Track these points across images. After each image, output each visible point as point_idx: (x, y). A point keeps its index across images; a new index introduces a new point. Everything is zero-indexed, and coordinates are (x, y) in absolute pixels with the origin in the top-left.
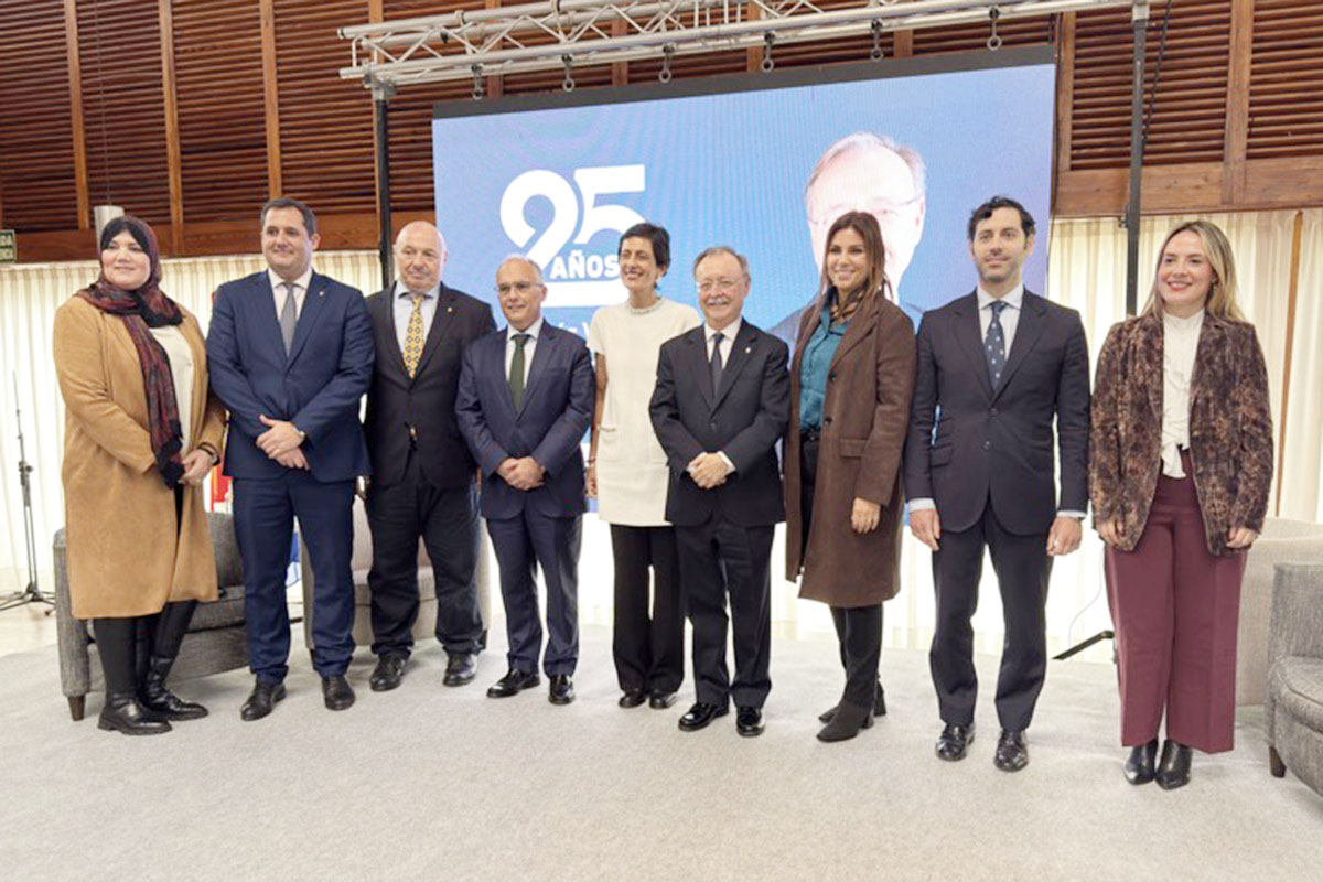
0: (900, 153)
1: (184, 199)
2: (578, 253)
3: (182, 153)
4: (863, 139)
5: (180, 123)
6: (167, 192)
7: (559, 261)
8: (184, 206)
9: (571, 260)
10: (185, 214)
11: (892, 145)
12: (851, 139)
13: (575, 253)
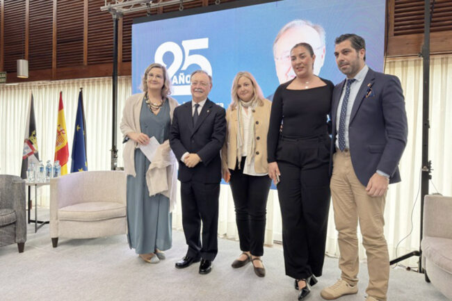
0: (314, 27)
1: (57, 59)
2: (182, 74)
3: (58, 43)
4: (297, 22)
5: (57, 33)
6: (51, 57)
7: (175, 77)
8: (57, 62)
9: (180, 77)
10: (57, 65)
11: (311, 24)
12: (293, 22)
13: (181, 74)
